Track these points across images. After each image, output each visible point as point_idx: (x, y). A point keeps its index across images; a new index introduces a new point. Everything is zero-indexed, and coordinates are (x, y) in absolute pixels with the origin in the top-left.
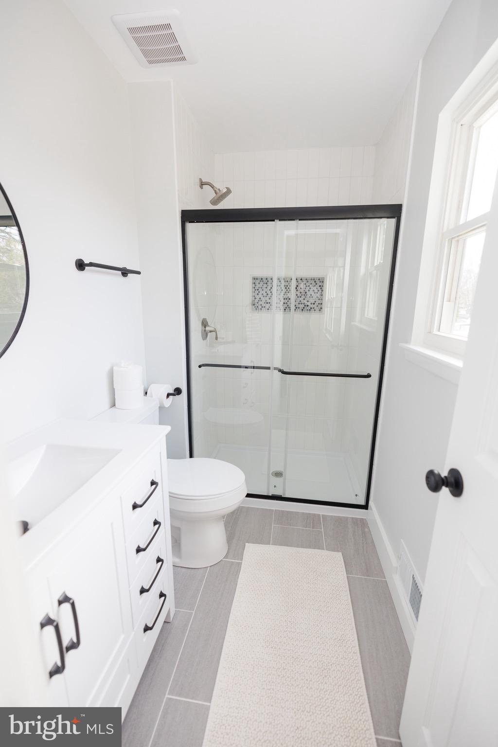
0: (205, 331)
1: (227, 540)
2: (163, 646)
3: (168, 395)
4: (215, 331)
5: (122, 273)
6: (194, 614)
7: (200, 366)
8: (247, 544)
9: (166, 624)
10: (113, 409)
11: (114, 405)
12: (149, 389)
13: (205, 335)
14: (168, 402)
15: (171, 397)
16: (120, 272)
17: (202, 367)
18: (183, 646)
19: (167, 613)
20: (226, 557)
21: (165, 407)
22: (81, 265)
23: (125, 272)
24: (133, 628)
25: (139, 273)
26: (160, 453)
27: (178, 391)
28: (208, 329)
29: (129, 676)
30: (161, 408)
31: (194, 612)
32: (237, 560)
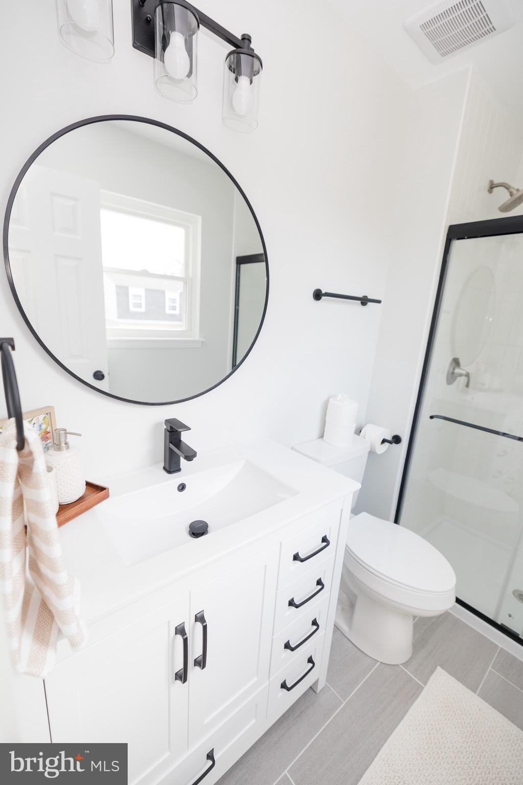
0: (453, 373)
1: (413, 644)
2: (301, 713)
3: (384, 441)
4: (468, 375)
5: (361, 302)
6: (343, 705)
7: (432, 417)
8: (439, 668)
9: (311, 692)
10: (320, 440)
11: (322, 436)
12: (366, 427)
13: (452, 377)
14: (382, 449)
15: (387, 444)
16: (360, 302)
17: (434, 419)
18: (320, 732)
19: (314, 681)
20: (406, 664)
21: (376, 453)
22: (318, 295)
23: (364, 301)
24: (269, 678)
25: (379, 302)
26: (342, 510)
27: (397, 440)
28: (457, 371)
29: (254, 721)
30: (372, 453)
31: (344, 703)
32: (418, 679)
